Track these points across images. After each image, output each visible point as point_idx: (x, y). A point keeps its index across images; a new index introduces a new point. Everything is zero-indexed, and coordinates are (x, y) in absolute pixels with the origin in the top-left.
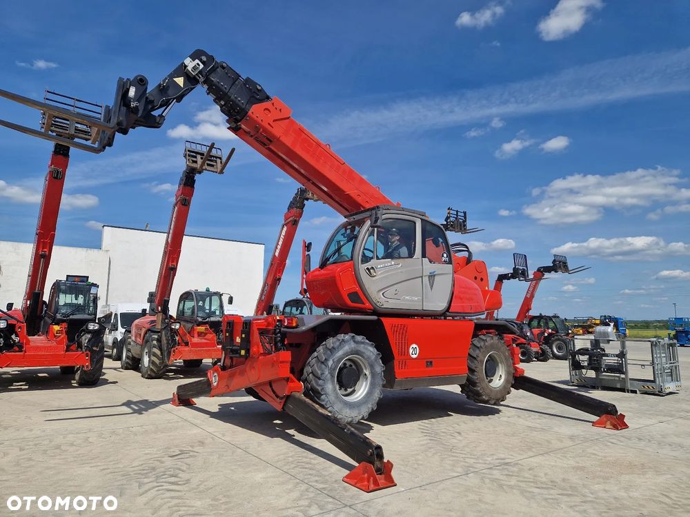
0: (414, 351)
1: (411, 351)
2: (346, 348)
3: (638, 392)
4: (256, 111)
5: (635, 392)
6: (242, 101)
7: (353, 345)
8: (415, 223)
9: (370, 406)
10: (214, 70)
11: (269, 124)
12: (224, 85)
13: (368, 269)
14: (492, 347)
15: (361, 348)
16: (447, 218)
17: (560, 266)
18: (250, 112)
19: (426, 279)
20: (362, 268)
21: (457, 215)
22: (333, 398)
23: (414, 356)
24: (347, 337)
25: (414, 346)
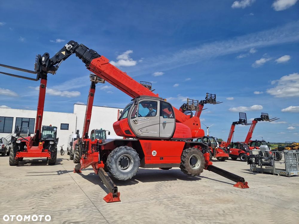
0: (154, 153)
1: (153, 153)
2: (122, 151)
3: (278, 175)
4: (94, 62)
5: (277, 175)
6: (88, 58)
7: (125, 150)
8: (157, 102)
9: (132, 174)
10: (77, 47)
11: (99, 66)
12: (81, 53)
13: (134, 121)
14: (194, 153)
15: (129, 151)
16: (206, 97)
17: (264, 118)
18: (91, 62)
19: (161, 125)
20: (131, 121)
21: (211, 96)
22: (116, 170)
23: (154, 155)
24: (123, 147)
25: (154, 151)
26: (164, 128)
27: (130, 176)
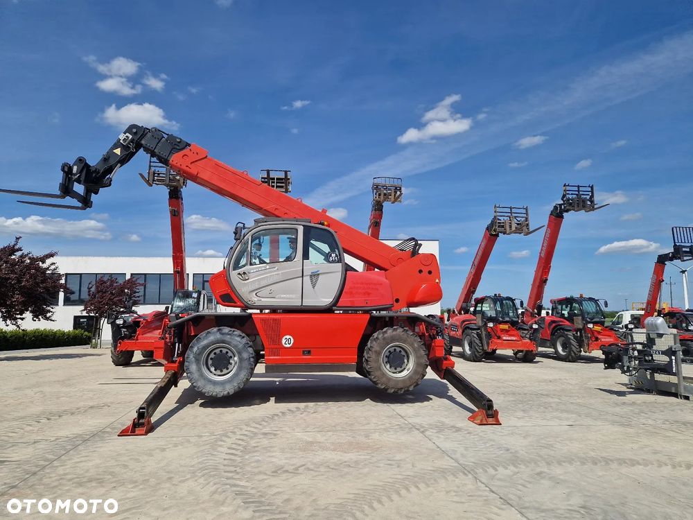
0: (287, 341)
1: (284, 341)
2: (212, 338)
3: (691, 398)
4: (175, 159)
5: (687, 398)
6: (164, 154)
7: (218, 336)
8: (297, 230)
9: (235, 384)
10: (143, 136)
11: (187, 166)
12: (151, 145)
13: (239, 274)
14: (393, 339)
15: (228, 338)
18: (171, 161)
19: (307, 279)
20: (234, 275)
22: (197, 377)
23: (288, 346)
24: (215, 329)
25: (288, 337)
26: (314, 287)
27: (229, 389)
